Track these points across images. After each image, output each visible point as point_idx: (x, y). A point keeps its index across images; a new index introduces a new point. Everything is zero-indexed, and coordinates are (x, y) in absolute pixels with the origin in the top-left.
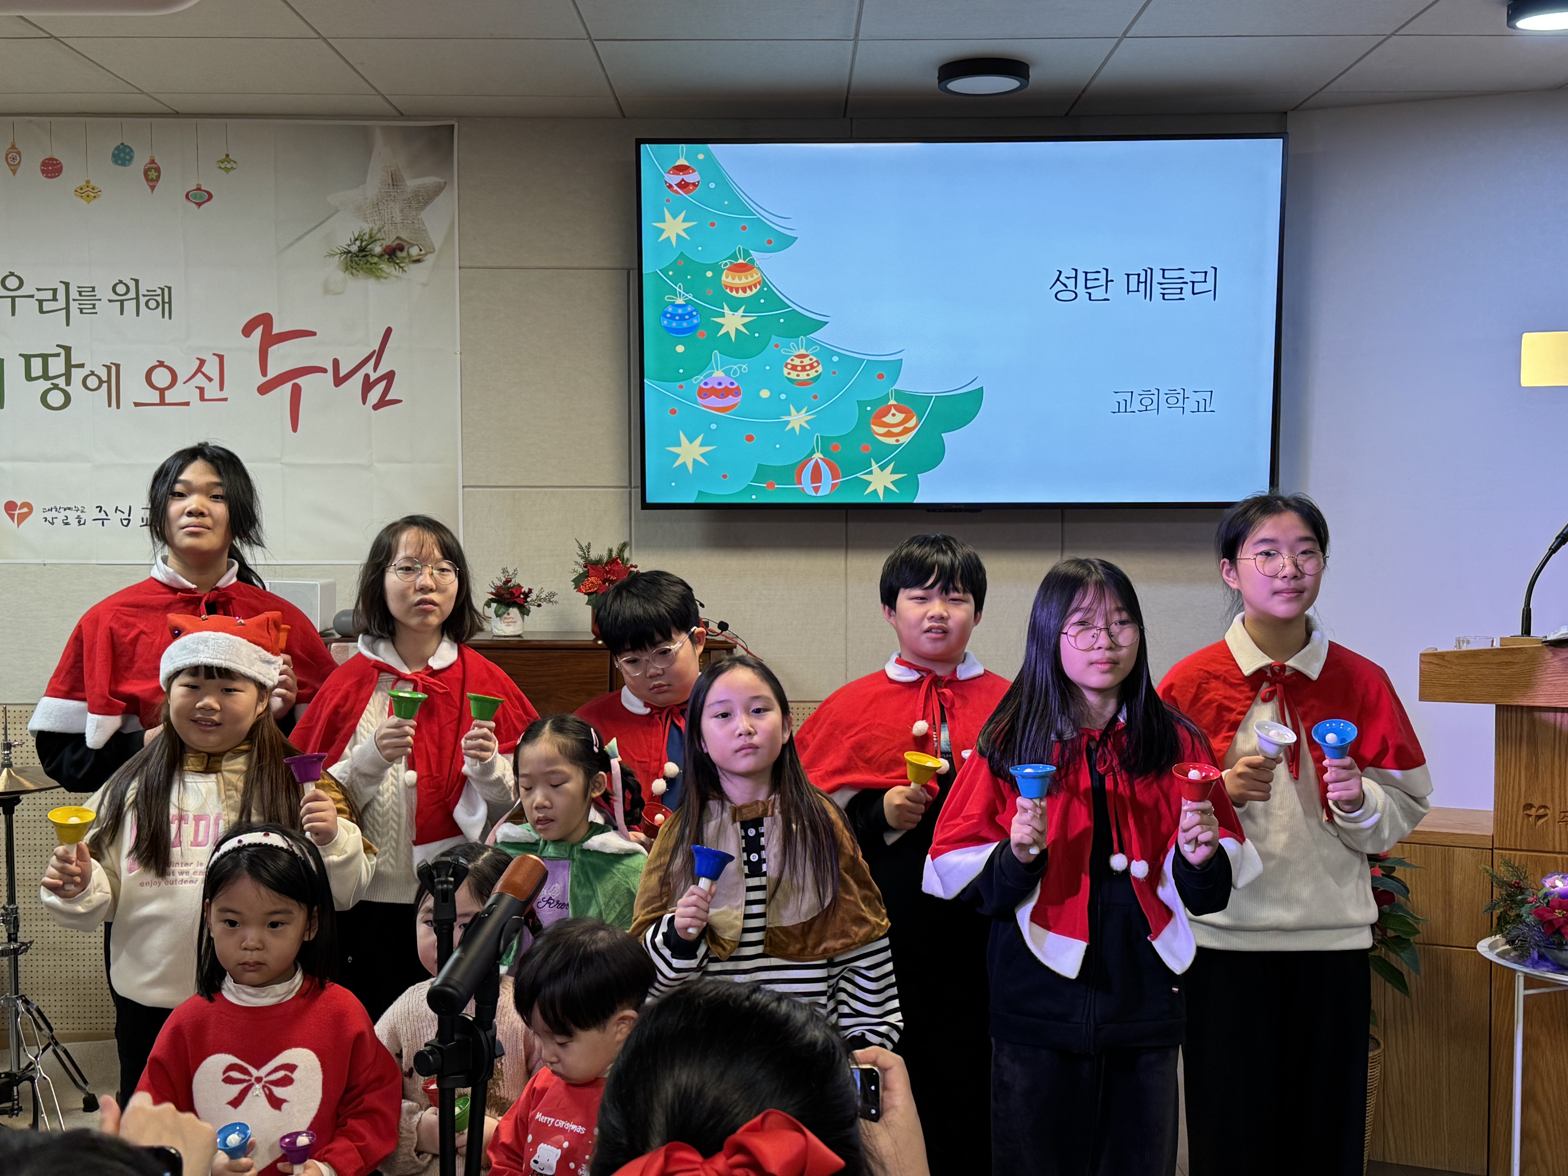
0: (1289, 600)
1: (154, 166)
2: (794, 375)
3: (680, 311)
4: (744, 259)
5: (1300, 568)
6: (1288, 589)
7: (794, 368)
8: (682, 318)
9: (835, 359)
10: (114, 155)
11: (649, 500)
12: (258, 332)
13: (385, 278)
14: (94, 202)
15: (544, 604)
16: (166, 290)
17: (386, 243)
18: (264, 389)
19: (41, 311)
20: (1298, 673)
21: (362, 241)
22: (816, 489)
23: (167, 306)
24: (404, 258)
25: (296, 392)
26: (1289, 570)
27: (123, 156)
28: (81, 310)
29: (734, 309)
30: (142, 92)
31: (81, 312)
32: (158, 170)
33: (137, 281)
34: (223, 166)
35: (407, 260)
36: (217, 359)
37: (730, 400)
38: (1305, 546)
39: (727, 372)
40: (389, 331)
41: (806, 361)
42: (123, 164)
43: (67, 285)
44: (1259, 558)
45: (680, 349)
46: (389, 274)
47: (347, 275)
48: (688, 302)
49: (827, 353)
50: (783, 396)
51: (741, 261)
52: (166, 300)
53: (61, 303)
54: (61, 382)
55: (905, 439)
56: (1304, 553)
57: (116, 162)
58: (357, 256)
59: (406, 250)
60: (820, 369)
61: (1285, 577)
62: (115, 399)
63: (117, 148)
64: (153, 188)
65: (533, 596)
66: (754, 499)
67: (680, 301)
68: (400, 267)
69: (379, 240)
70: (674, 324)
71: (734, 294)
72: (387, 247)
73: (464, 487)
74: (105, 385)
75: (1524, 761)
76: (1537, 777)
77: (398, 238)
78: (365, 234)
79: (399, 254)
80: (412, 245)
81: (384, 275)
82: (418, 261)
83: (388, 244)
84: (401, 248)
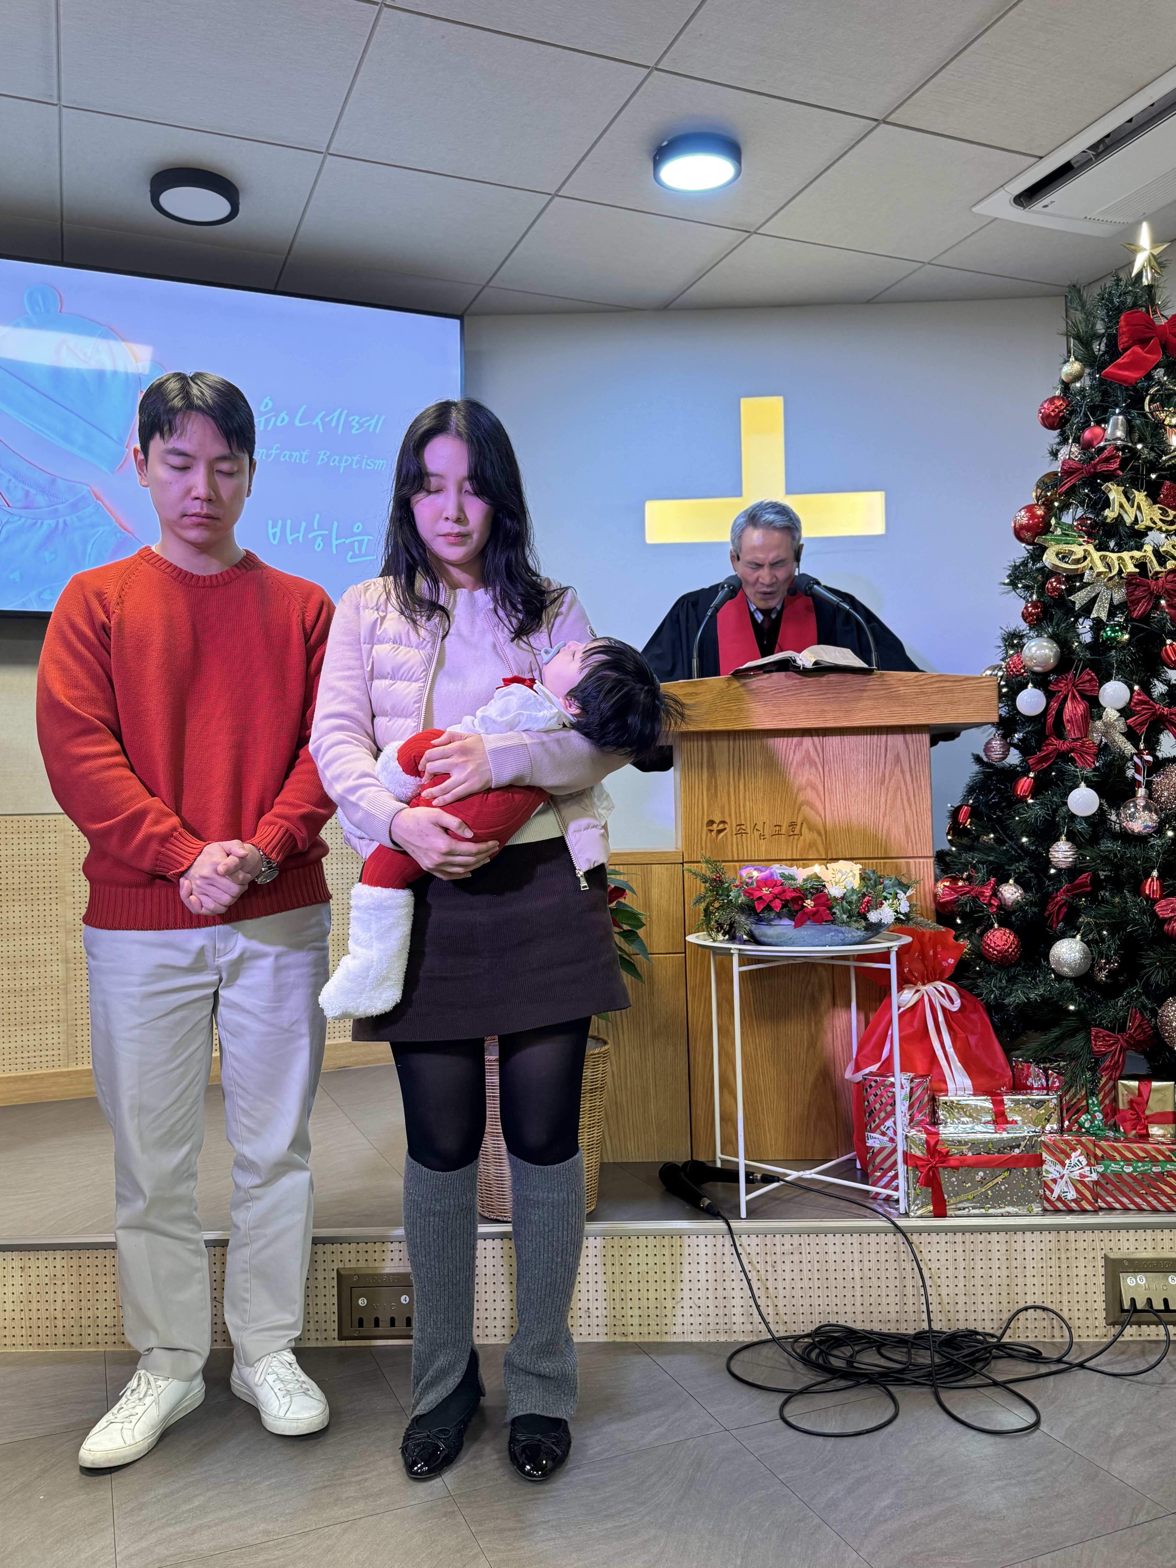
75: (705, 783)
76: (717, 796)
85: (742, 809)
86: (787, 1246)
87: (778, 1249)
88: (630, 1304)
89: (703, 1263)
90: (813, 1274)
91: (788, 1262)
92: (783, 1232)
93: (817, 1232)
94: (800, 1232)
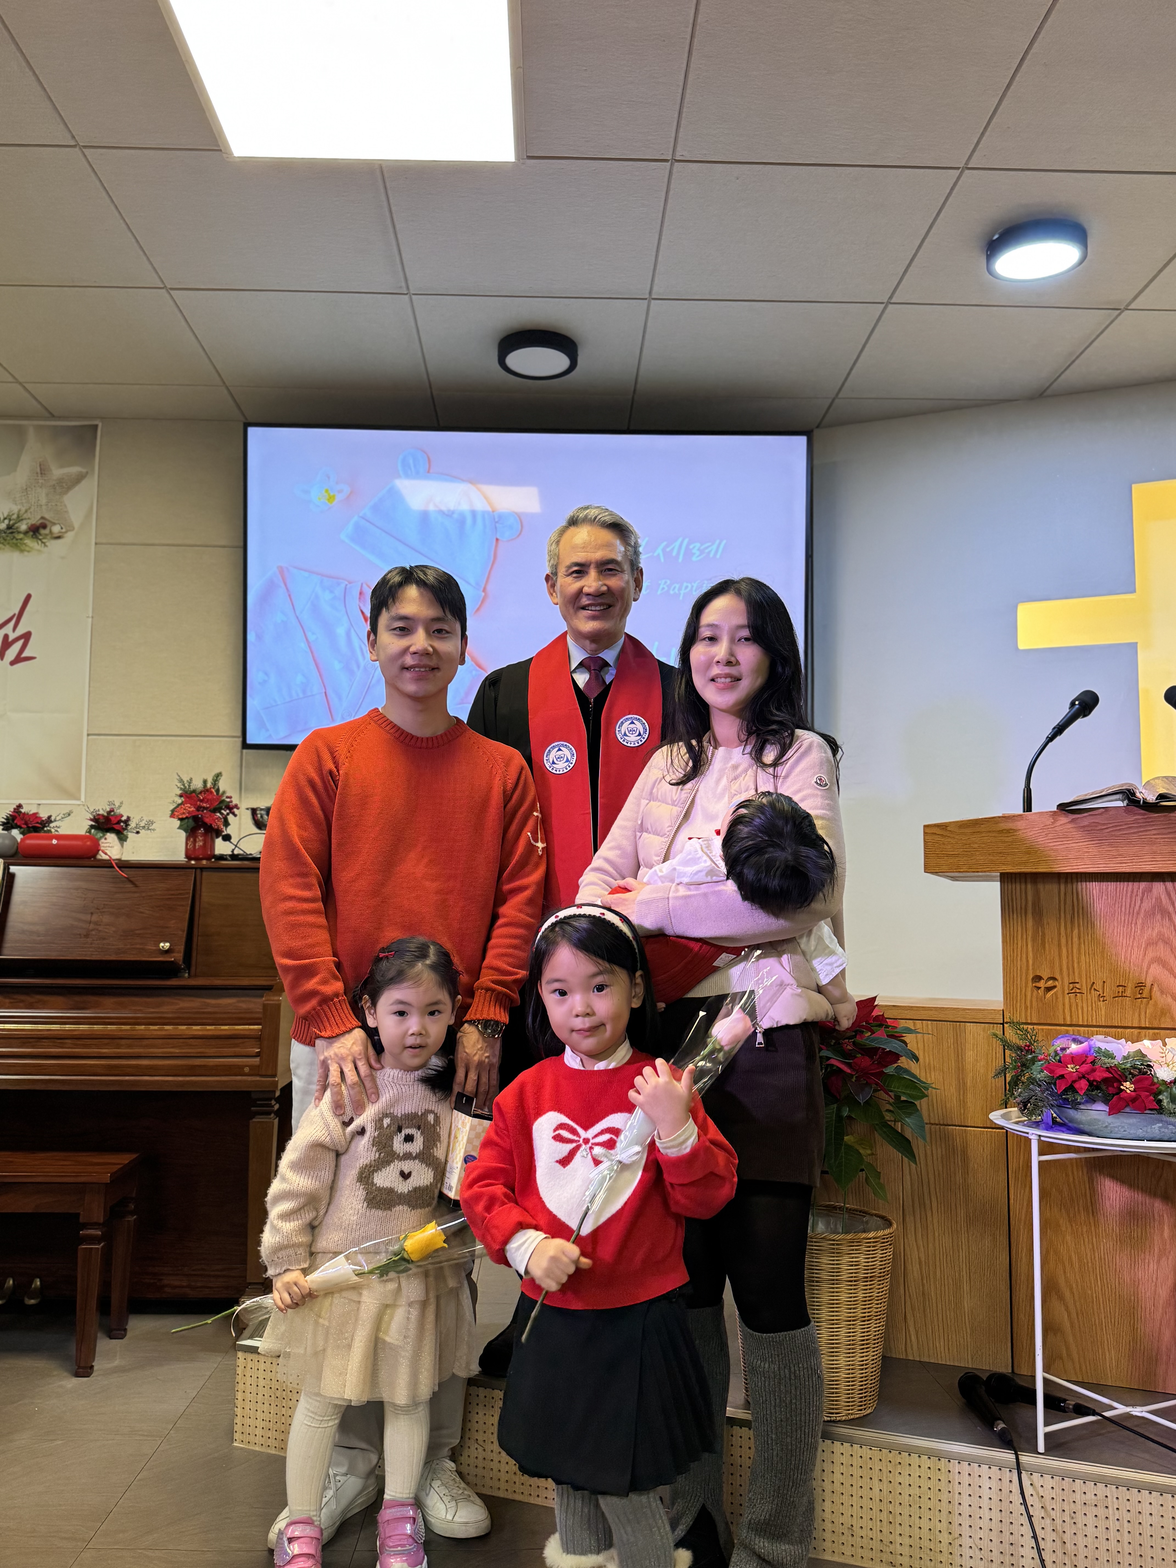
13: (29, 552)
15: (142, 832)
17: (31, 522)
21: (10, 520)
24: (46, 535)
35: (48, 537)
40: (29, 597)
46: (31, 548)
58: (5, 533)
59: (48, 528)
65: (132, 824)
68: (42, 542)
69: (25, 519)
72: (32, 525)
73: (88, 735)
75: (1030, 933)
76: (1044, 947)
77: (42, 518)
78: (13, 514)
79: (42, 531)
80: (54, 524)
81: (27, 549)
82: (59, 537)
83: (33, 523)
84: (44, 526)
85: (1076, 965)
86: (1090, 1496)
87: (1078, 1497)
88: (899, 1530)
89: (985, 1498)
90: (1122, 1536)
91: (1090, 1516)
92: (1085, 1478)
93: (1129, 1485)
94: (1107, 1482)
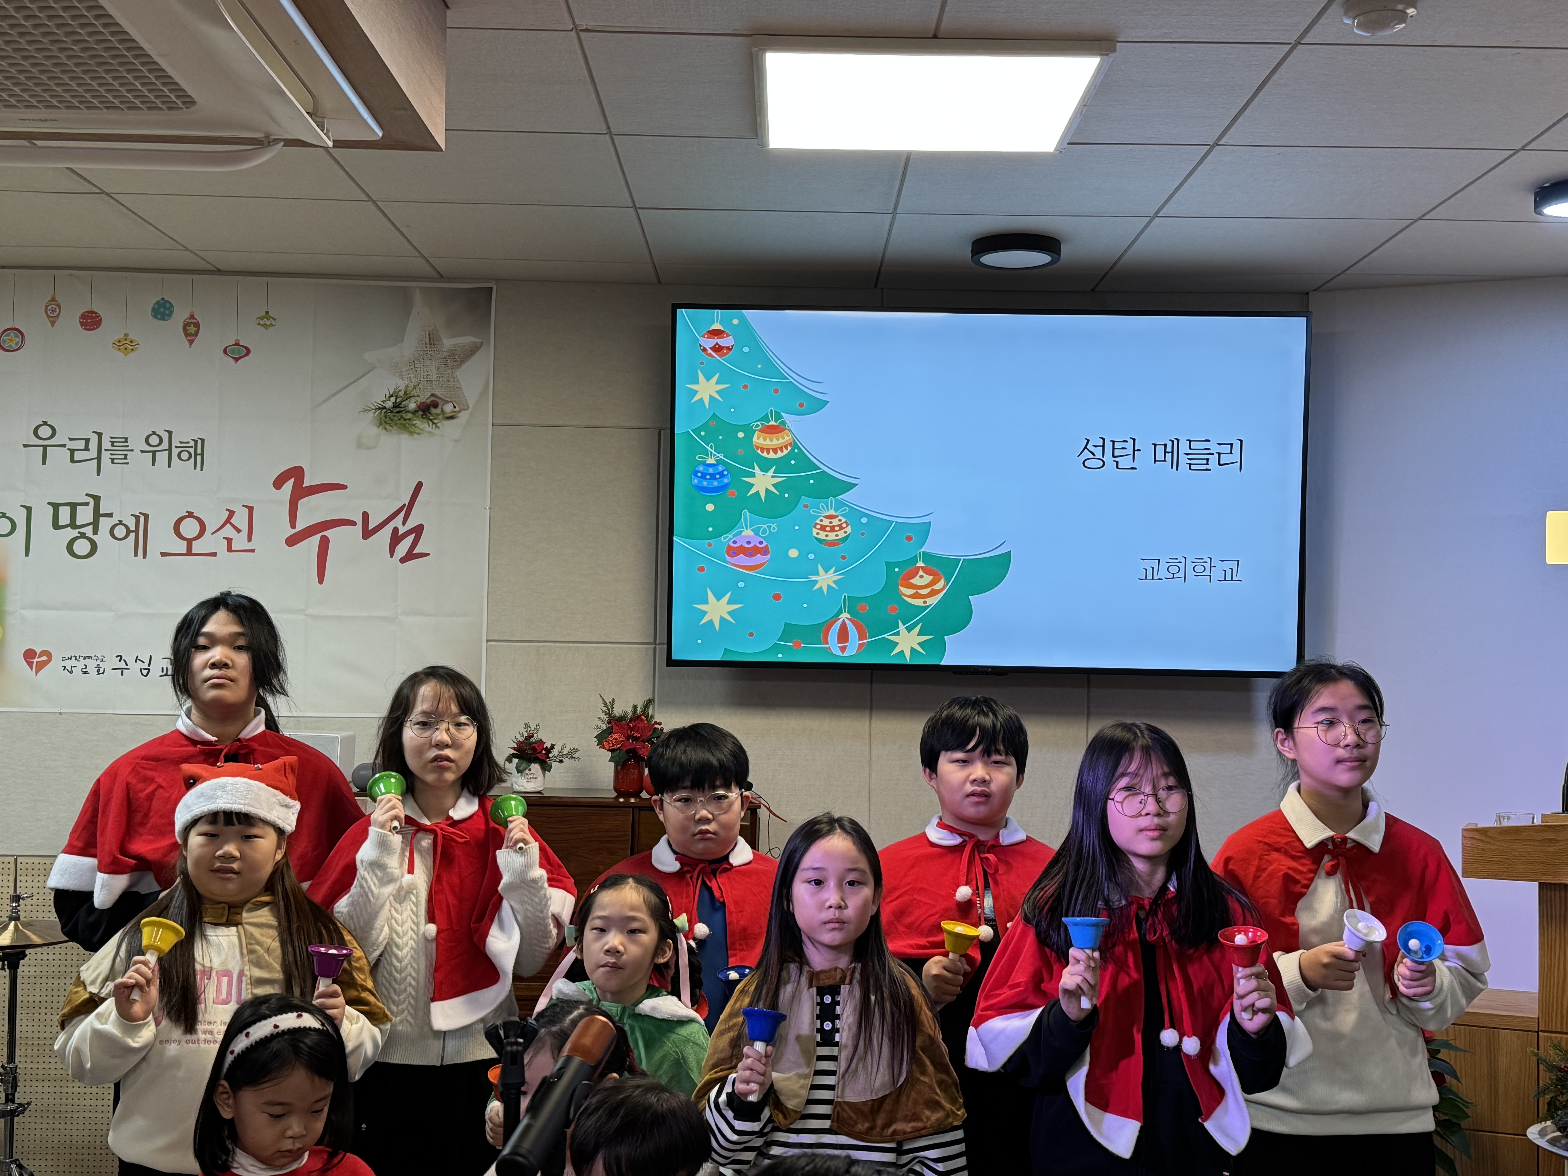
0: (1352, 769)
1: (193, 321)
2: (822, 535)
3: (711, 470)
4: (776, 421)
5: (1362, 736)
6: (1349, 758)
7: (823, 528)
8: (713, 477)
9: (864, 520)
10: (153, 310)
11: (675, 656)
12: (289, 485)
13: (419, 434)
14: (132, 354)
15: (566, 760)
16: (199, 442)
17: (420, 400)
18: (292, 541)
19: (73, 460)
20: (1359, 846)
21: (397, 398)
22: (843, 649)
23: (199, 457)
24: (438, 415)
25: (324, 544)
26: (1351, 738)
27: (162, 311)
28: (113, 460)
29: (765, 470)
30: (187, 249)
31: (113, 463)
32: (197, 325)
33: (170, 433)
34: (262, 322)
35: (440, 417)
36: (247, 510)
37: (759, 559)
38: (1364, 715)
39: (756, 532)
40: (419, 485)
41: (835, 522)
42: (163, 319)
43: (100, 435)
44: (1320, 727)
45: (710, 507)
46: (422, 430)
47: (381, 430)
48: (719, 462)
49: (855, 514)
50: (811, 556)
51: (772, 423)
52: (199, 452)
53: (93, 453)
54: (88, 531)
55: (933, 601)
56: (1364, 721)
57: (155, 316)
58: (391, 412)
59: (440, 407)
60: (849, 529)
61: (1347, 746)
62: (141, 548)
63: (158, 303)
64: (191, 342)
65: (555, 752)
66: (780, 657)
67: (711, 461)
68: (433, 423)
69: (414, 396)
70: (705, 484)
71: (765, 454)
72: (422, 403)
73: (488, 641)
74: (132, 535)
77: (432, 395)
78: (400, 391)
79: (433, 411)
80: (447, 402)
81: (417, 431)
82: (452, 418)
83: (423, 401)
84: (436, 405)
